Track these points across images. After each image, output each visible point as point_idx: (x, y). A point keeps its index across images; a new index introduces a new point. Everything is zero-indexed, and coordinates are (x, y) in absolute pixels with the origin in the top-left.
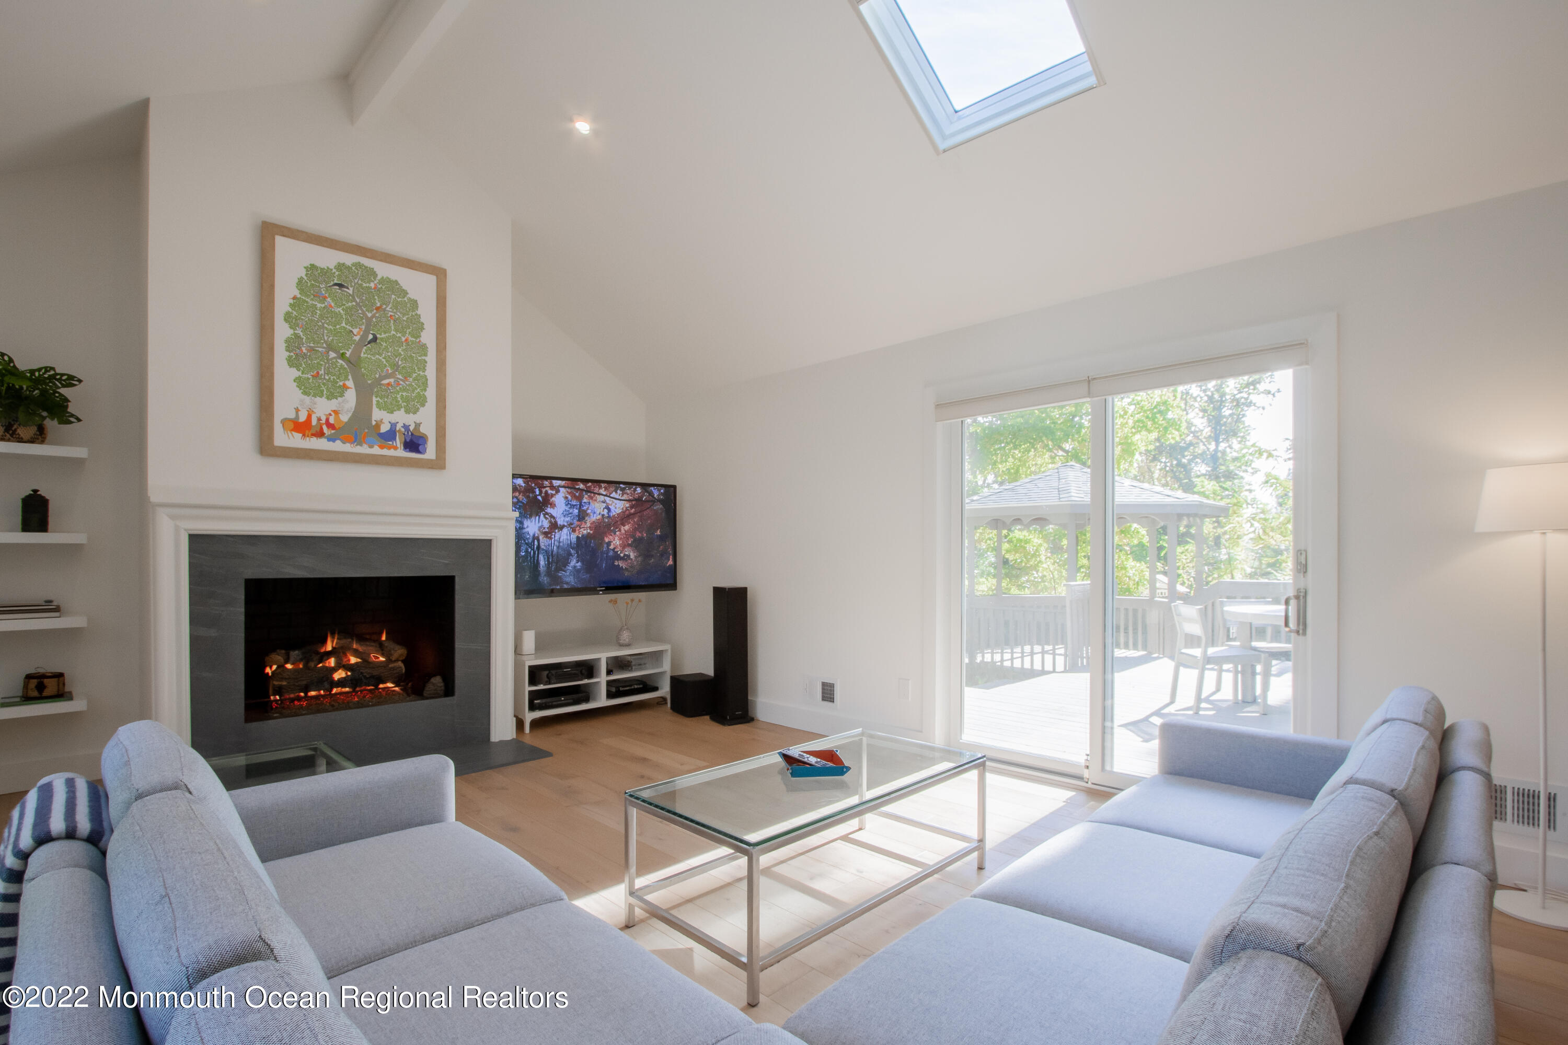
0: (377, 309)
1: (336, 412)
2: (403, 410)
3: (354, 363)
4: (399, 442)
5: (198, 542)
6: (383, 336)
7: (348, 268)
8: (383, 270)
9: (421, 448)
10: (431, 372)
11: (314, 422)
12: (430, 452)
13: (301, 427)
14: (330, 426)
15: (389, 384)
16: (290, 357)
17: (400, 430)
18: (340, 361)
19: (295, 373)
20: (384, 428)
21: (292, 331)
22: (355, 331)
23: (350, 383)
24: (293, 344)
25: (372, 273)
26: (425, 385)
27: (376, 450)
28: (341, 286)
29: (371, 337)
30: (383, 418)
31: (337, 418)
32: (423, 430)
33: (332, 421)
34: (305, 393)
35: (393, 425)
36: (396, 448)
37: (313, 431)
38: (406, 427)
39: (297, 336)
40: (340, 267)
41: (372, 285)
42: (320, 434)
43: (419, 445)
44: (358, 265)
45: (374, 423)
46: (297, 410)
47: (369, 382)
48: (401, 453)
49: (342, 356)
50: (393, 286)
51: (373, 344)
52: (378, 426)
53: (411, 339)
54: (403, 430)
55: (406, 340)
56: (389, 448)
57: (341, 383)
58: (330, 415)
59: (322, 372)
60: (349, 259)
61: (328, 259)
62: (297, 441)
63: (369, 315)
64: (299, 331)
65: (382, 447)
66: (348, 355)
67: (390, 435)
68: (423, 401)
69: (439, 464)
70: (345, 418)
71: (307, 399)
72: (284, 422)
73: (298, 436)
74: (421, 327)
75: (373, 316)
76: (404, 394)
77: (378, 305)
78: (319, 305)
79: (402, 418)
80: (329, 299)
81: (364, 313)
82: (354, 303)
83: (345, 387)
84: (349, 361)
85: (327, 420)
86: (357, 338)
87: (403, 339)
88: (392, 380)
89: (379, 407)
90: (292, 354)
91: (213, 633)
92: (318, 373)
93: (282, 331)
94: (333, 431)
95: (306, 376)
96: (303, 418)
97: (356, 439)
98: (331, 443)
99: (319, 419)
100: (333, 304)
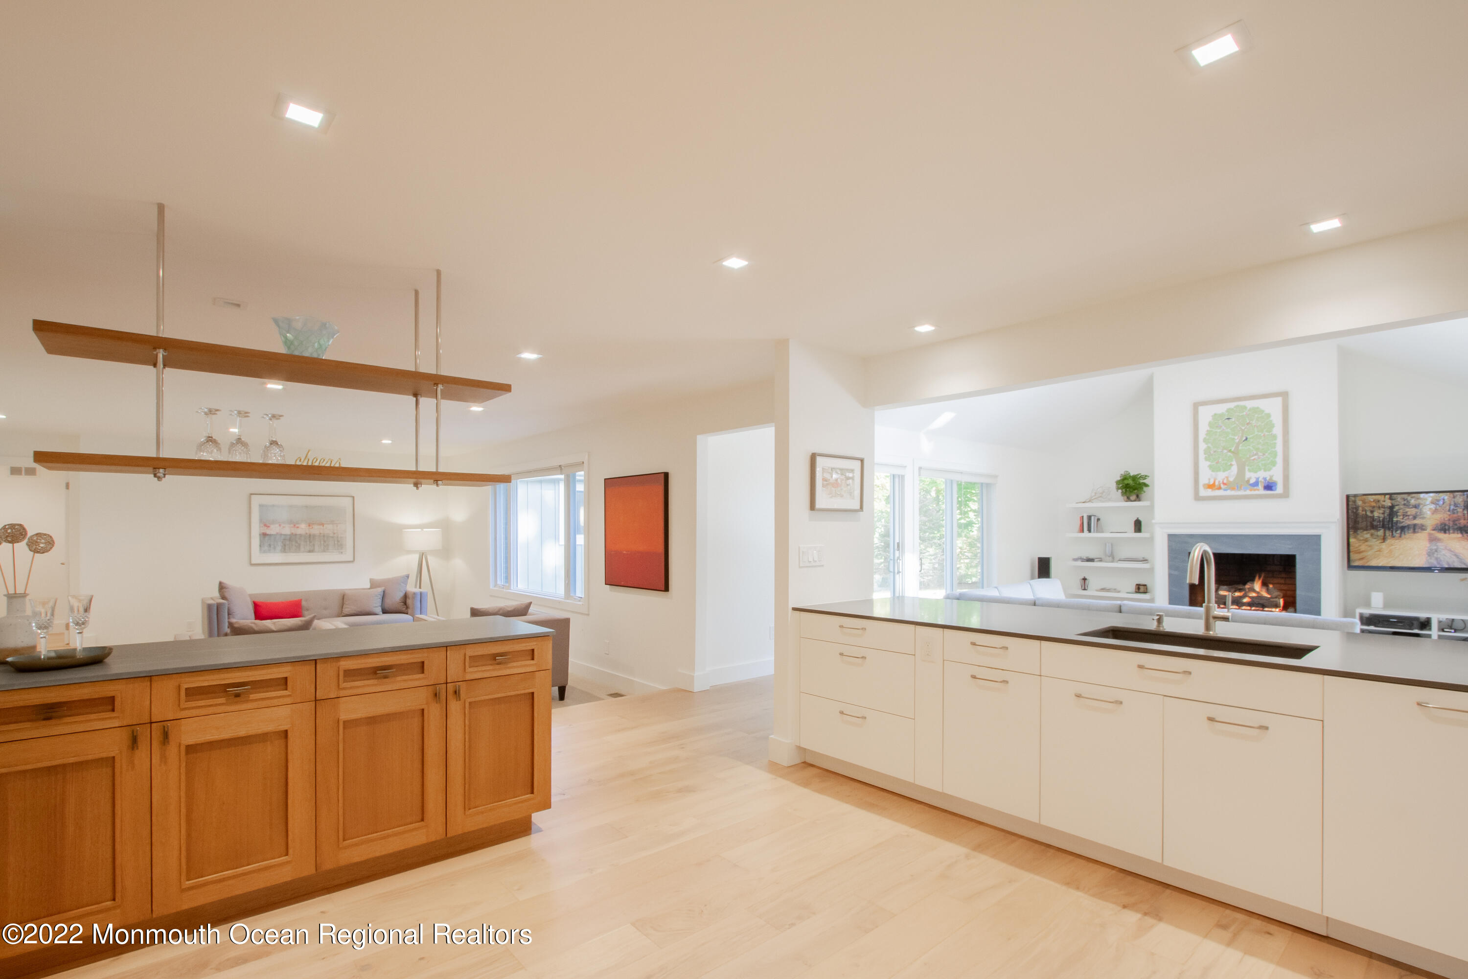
0: (1248, 424)
1: (1227, 477)
2: (1262, 470)
3: (1236, 453)
4: (1261, 487)
5: (1171, 537)
6: (1251, 436)
7: (1233, 409)
8: (1250, 404)
9: (1273, 488)
10: (1279, 448)
11: (1217, 483)
12: (1279, 489)
13: (1211, 486)
14: (1224, 484)
15: (1254, 459)
16: (1206, 457)
17: (1261, 481)
18: (1229, 454)
19: (1208, 463)
20: (1252, 481)
21: (1206, 446)
22: (1236, 438)
23: (1234, 463)
24: (1206, 451)
25: (1245, 407)
26: (1275, 455)
27: (1248, 492)
28: (1228, 419)
29: (1244, 438)
30: (1251, 476)
31: (1227, 480)
32: (1274, 479)
33: (1225, 482)
34: (1213, 471)
35: (1258, 479)
36: (1258, 490)
37: (1216, 487)
38: (1265, 479)
39: (1209, 448)
40: (1228, 410)
41: (1245, 413)
42: (1220, 488)
43: (1272, 487)
44: (1238, 406)
45: (1246, 479)
46: (1209, 479)
47: (1244, 460)
48: (1261, 491)
49: (1230, 451)
50: (1256, 410)
51: (1245, 441)
52: (1248, 481)
53: (1267, 433)
54: (1263, 480)
55: (1264, 435)
56: (1255, 490)
57: (1229, 463)
58: (1224, 479)
59: (1220, 460)
60: (1231, 405)
61: (1222, 409)
62: (1210, 493)
63: (1243, 428)
64: (1209, 445)
65: (1251, 490)
66: (1232, 450)
67: (1256, 484)
68: (1274, 463)
69: (1286, 495)
70: (1231, 479)
71: (1213, 473)
72: (1204, 485)
73: (1210, 490)
74: (1273, 426)
75: (1245, 428)
76: (1263, 462)
77: (1248, 421)
78: (1219, 431)
79: (1262, 475)
80: (1223, 427)
81: (1240, 428)
82: (1235, 425)
83: (1231, 465)
84: (1233, 452)
85: (1223, 481)
86: (1237, 441)
87: (1262, 435)
88: (1256, 457)
89: (1250, 471)
90: (1206, 455)
91: (1176, 573)
92: (1218, 461)
93: (1202, 446)
94: (1226, 486)
95: (1213, 464)
96: (1212, 482)
97: (1239, 488)
98: (1225, 492)
99: (1219, 482)
100: (1225, 428)
